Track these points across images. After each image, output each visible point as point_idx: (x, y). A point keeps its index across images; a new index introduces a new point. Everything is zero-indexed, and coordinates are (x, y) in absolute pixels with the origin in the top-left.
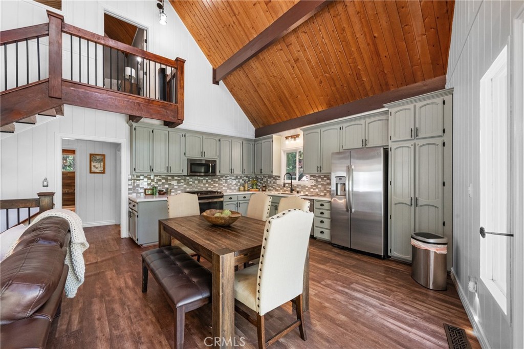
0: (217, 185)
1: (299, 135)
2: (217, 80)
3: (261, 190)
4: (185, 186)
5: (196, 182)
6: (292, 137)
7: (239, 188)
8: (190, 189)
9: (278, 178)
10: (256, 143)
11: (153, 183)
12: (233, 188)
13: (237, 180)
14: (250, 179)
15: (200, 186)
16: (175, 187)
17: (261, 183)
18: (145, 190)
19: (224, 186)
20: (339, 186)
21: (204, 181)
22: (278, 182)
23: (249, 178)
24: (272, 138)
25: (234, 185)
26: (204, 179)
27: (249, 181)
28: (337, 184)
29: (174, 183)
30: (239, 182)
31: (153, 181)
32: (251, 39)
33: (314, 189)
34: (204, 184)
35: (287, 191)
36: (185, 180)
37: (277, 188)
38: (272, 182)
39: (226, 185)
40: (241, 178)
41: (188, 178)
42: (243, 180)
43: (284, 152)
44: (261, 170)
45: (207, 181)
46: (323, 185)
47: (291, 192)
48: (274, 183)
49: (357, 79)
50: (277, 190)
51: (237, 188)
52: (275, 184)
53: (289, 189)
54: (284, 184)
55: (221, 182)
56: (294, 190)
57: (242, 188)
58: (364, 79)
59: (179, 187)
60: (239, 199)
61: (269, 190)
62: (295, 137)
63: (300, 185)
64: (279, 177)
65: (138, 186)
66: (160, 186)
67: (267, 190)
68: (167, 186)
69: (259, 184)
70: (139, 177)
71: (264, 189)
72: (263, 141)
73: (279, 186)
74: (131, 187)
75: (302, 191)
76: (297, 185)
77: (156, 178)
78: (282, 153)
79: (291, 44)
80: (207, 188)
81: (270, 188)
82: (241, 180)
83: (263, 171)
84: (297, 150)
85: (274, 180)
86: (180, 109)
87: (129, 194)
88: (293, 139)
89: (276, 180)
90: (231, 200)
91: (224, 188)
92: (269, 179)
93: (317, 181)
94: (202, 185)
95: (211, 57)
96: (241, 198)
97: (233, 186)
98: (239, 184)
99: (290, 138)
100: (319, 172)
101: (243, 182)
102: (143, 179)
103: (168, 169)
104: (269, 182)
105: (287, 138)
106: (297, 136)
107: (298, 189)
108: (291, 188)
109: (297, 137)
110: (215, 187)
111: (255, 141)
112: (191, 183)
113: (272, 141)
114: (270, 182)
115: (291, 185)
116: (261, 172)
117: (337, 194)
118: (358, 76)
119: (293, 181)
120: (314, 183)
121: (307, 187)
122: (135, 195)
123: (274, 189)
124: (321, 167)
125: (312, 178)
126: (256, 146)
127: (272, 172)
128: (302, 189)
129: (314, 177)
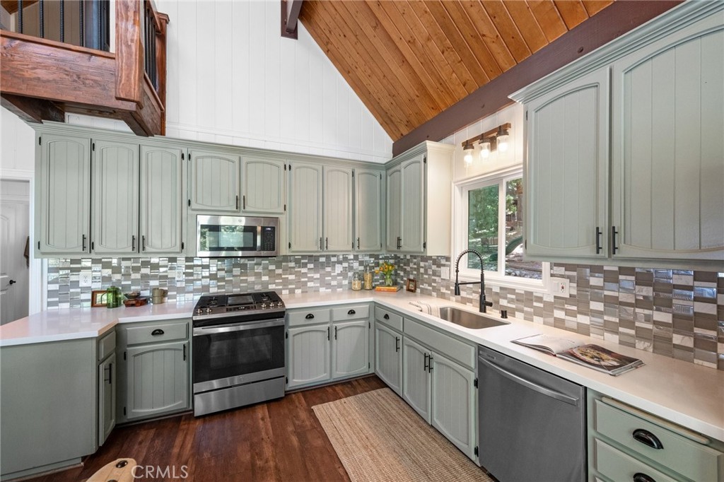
0: (292, 277)
1: (507, 126)
2: (293, 26)
3: (405, 287)
5: (237, 271)
6: (482, 138)
7: (350, 283)
8: (219, 287)
9: (443, 262)
10: (390, 171)
11: (117, 277)
12: (334, 283)
13: (346, 265)
14: (381, 262)
15: (246, 281)
16: (178, 285)
17: (405, 270)
18: (94, 294)
19: (312, 279)
21: (259, 269)
22: (444, 272)
23: (376, 257)
24: (426, 151)
25: (339, 275)
26: (259, 264)
27: (377, 265)
30: (350, 268)
31: (116, 270)
33: (568, 313)
34: (259, 275)
35: (470, 301)
37: (443, 290)
38: (430, 272)
40: (356, 258)
42: (361, 263)
43: (461, 188)
44: (399, 239)
45: (265, 268)
46: (611, 302)
47: (483, 308)
48: (435, 273)
50: (442, 296)
51: (346, 282)
52: (437, 278)
53: (477, 297)
54: (457, 284)
55: (304, 270)
56: (490, 305)
57: (357, 285)
60: (335, 319)
61: (424, 292)
62: (495, 134)
63: (512, 291)
64: (448, 259)
65: (76, 284)
66: (135, 282)
67: (418, 290)
68: (154, 283)
69: (402, 274)
70: (79, 261)
71: (412, 286)
72: (404, 164)
73: (446, 284)
74: (55, 287)
75: (522, 311)
77: (124, 264)
78: (456, 191)
80: (266, 284)
81: (426, 286)
82: (356, 265)
83: (402, 243)
85: (434, 267)
87: (49, 304)
88: (487, 144)
89: (439, 265)
90: (311, 321)
91: (310, 284)
92: (422, 264)
93: (582, 283)
94: (251, 279)
96: (342, 314)
97: (334, 278)
99: (476, 144)
100: (603, 253)
101: (362, 268)
102: (90, 268)
103: (138, 242)
104: (422, 270)
105: (468, 145)
106: (503, 130)
107: (503, 302)
108: (482, 297)
109: (499, 134)
111: (388, 166)
113: (425, 161)
114: (426, 272)
115: (483, 287)
116: (399, 247)
119: (489, 274)
120: (570, 289)
121: (540, 299)
122: (66, 306)
123: (435, 289)
124: (613, 232)
125: (561, 270)
126: (388, 178)
127: (425, 246)
128: (520, 306)
129: (568, 267)
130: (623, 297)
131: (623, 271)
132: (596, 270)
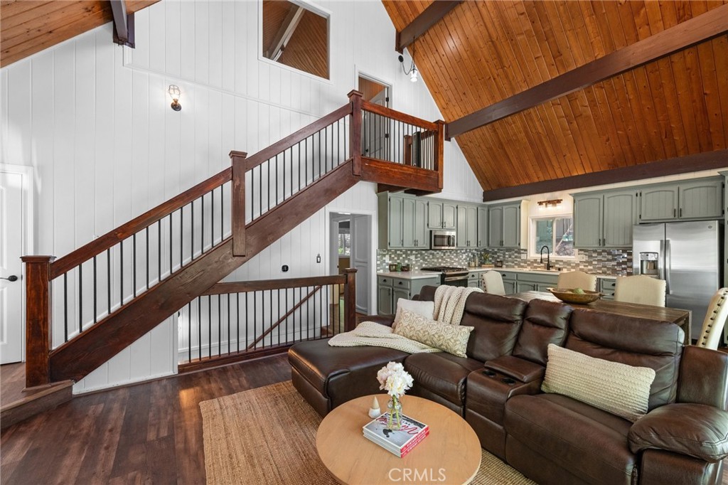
1: (561, 200)
2: (449, 136)
3: (494, 266)
4: (421, 261)
5: (431, 257)
6: (549, 202)
7: (469, 263)
9: (523, 252)
10: (492, 209)
12: (463, 263)
16: (414, 263)
18: (390, 266)
19: (455, 261)
20: (645, 263)
22: (523, 257)
24: (520, 203)
28: (642, 262)
29: (413, 257)
30: (468, 256)
32: (517, 92)
33: (585, 266)
35: (540, 267)
36: (421, 254)
37: (522, 264)
38: (513, 257)
39: (457, 260)
40: (470, 252)
41: (424, 252)
43: (532, 220)
44: (502, 242)
47: (548, 269)
48: (516, 257)
49: (666, 137)
50: (521, 267)
52: (518, 259)
56: (552, 267)
58: (676, 138)
59: (417, 261)
61: (507, 266)
62: (556, 202)
63: (562, 261)
65: (385, 261)
67: (504, 266)
68: (406, 261)
71: (499, 264)
72: (504, 207)
73: (525, 261)
74: (379, 262)
76: (556, 261)
79: (576, 99)
80: (440, 263)
81: (510, 263)
82: (470, 254)
83: (504, 243)
84: (553, 218)
85: (516, 254)
86: (440, 176)
87: (378, 270)
88: (550, 205)
89: (519, 253)
90: (473, 278)
92: (507, 253)
93: (590, 256)
94: (435, 260)
95: (447, 111)
97: (463, 261)
98: (468, 259)
99: (544, 204)
100: (601, 246)
101: (473, 256)
103: (416, 242)
104: (507, 256)
105: (540, 203)
106: (559, 201)
108: (548, 264)
110: (447, 262)
111: (484, 206)
112: (426, 258)
113: (520, 207)
114: (510, 257)
115: (549, 261)
116: (501, 245)
117: (642, 273)
118: (669, 133)
120: (586, 258)
121: (574, 263)
122: (382, 271)
123: (516, 264)
124: (604, 240)
125: (583, 252)
126: (490, 212)
127: (519, 244)
128: (566, 266)
129: (585, 251)
130: (603, 259)
131: (604, 251)
132: (595, 251)
